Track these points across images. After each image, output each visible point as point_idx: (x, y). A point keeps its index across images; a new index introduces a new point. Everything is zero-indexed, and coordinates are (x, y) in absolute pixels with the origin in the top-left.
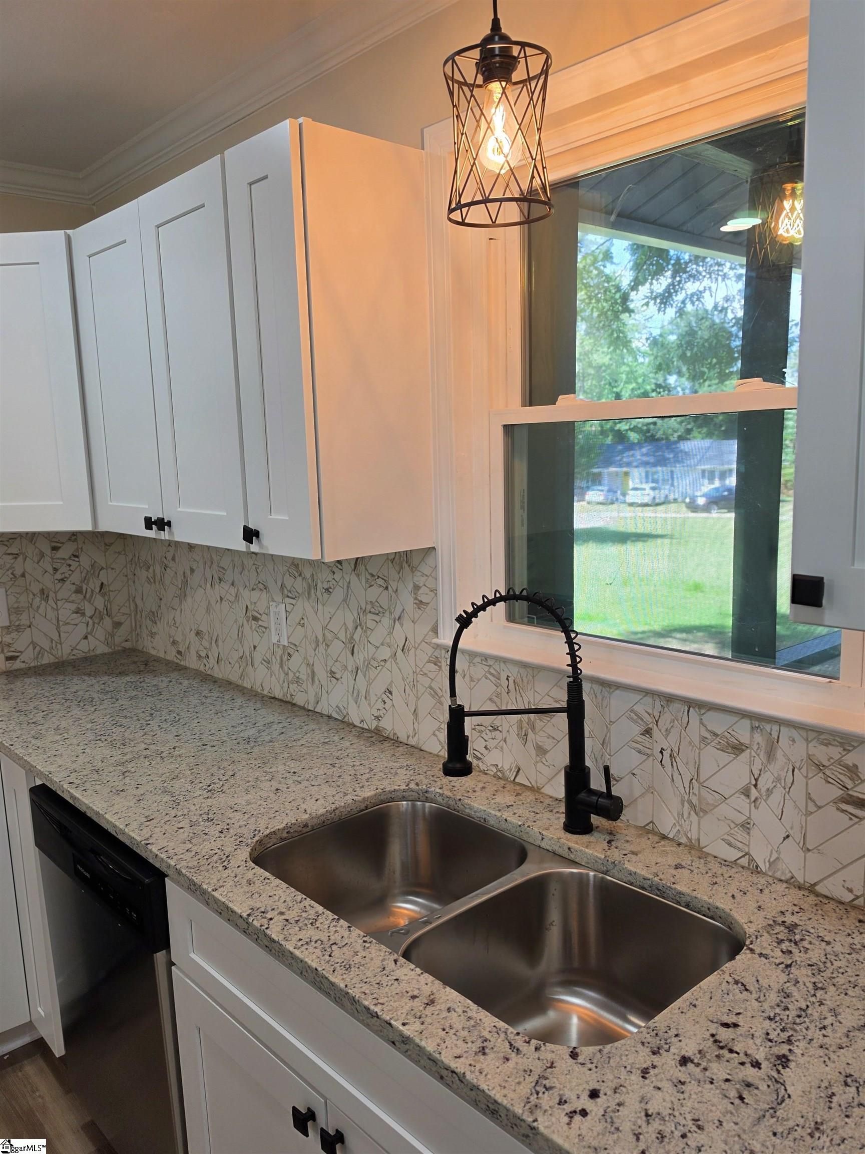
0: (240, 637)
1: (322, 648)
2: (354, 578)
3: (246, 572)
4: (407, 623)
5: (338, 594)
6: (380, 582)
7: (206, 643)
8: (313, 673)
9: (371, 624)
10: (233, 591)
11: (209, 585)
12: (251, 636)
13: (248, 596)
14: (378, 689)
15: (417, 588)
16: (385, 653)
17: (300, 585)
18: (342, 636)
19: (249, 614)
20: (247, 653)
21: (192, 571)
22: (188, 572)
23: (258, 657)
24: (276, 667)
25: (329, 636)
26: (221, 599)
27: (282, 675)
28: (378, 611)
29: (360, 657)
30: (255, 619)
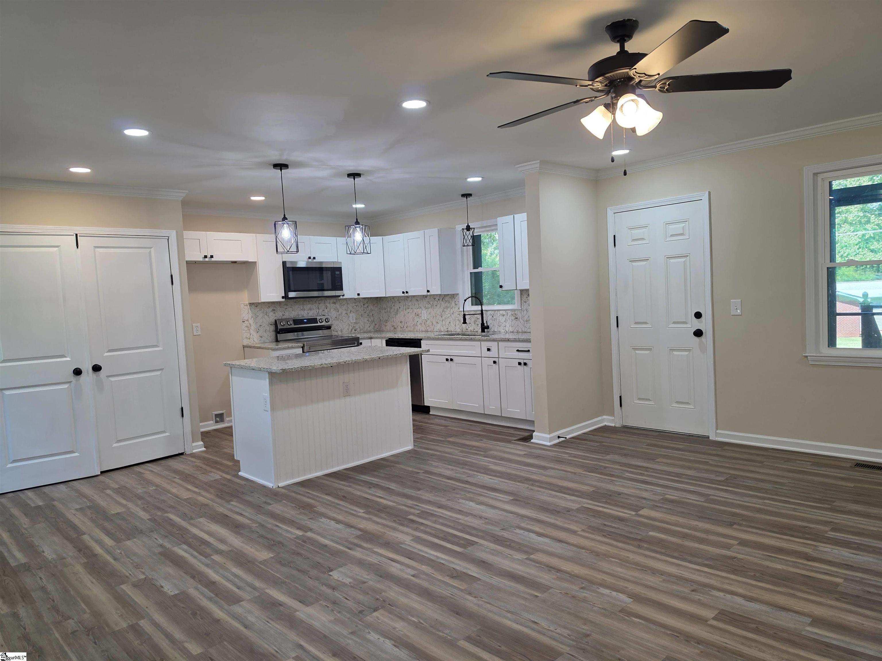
0: (413, 320)
1: (435, 318)
2: (442, 302)
3: (415, 305)
4: (453, 309)
5: (438, 306)
6: (448, 302)
7: (403, 324)
8: (433, 323)
9: (446, 310)
10: (412, 310)
11: (405, 310)
12: (416, 319)
13: (415, 311)
14: (447, 323)
15: (455, 302)
16: (449, 315)
17: (429, 306)
18: (439, 314)
19: (416, 314)
20: (415, 323)
21: (400, 308)
22: (398, 308)
23: (418, 324)
24: (423, 324)
25: (437, 315)
26: (408, 313)
27: (425, 326)
28: (447, 307)
29: (443, 318)
30: (418, 315)
